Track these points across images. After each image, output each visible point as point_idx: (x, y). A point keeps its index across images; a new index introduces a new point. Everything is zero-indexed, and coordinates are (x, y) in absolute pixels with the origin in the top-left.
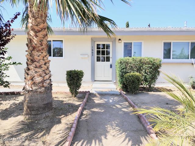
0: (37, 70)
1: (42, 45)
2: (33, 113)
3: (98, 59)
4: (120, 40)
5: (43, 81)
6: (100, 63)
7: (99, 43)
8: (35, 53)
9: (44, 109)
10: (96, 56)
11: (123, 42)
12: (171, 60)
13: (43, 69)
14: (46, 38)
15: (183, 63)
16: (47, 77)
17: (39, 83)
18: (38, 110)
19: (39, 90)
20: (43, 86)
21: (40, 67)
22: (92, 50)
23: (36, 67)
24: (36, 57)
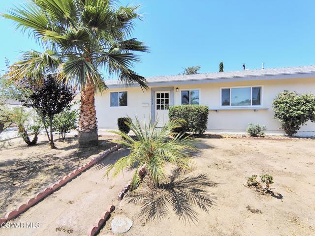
0: (85, 117)
1: (88, 100)
2: (82, 146)
3: (158, 107)
4: (177, 88)
5: (89, 125)
6: (160, 111)
7: (158, 92)
8: (85, 106)
9: (90, 144)
10: (156, 104)
11: (180, 90)
12: (230, 107)
13: (89, 117)
14: (93, 95)
15: (244, 110)
16: (92, 122)
17: (86, 126)
18: (85, 145)
19: (86, 131)
20: (89, 129)
21: (87, 115)
22: (152, 99)
23: (84, 115)
24: (85, 109)
